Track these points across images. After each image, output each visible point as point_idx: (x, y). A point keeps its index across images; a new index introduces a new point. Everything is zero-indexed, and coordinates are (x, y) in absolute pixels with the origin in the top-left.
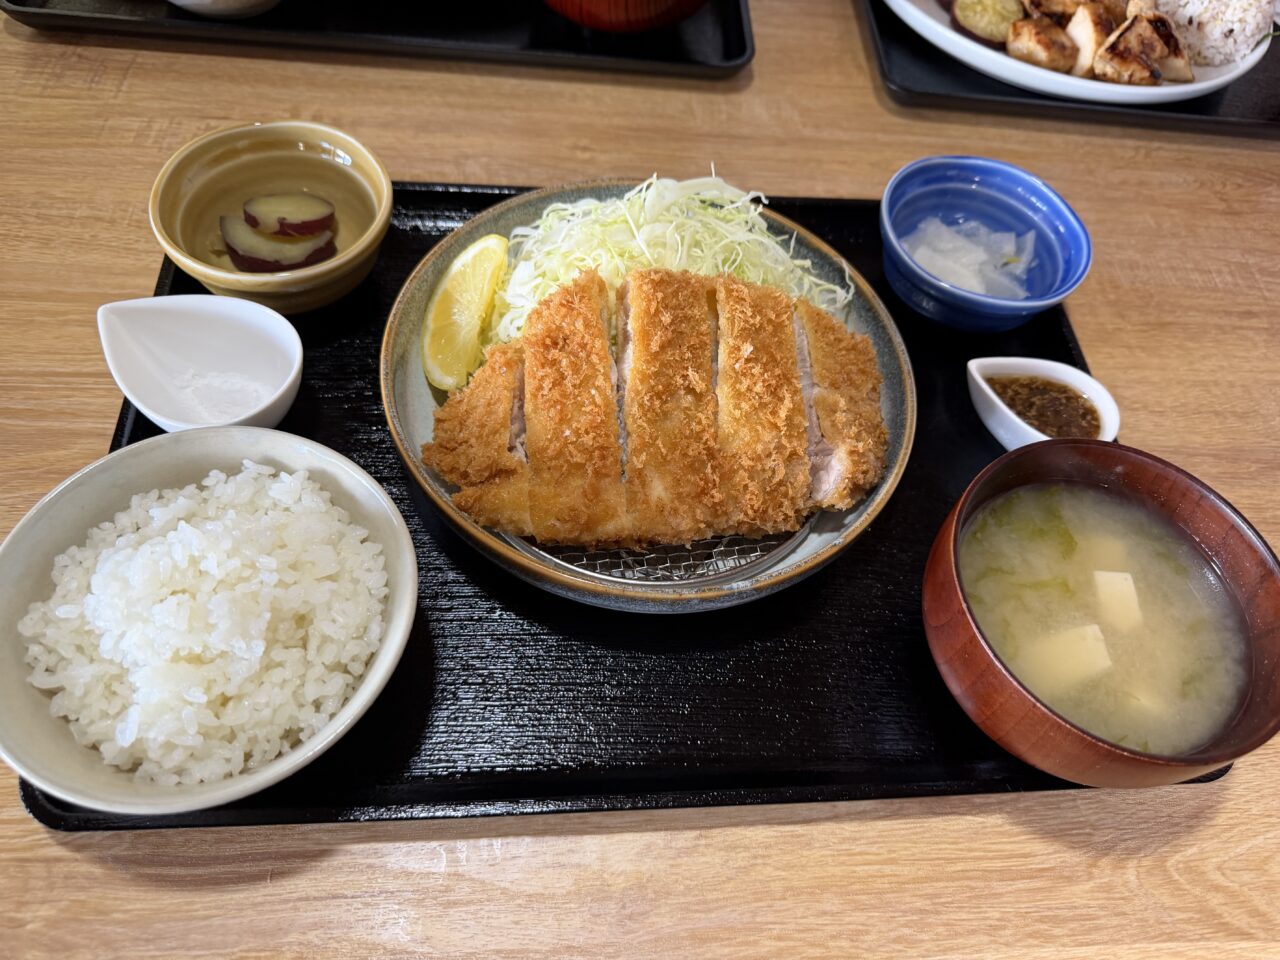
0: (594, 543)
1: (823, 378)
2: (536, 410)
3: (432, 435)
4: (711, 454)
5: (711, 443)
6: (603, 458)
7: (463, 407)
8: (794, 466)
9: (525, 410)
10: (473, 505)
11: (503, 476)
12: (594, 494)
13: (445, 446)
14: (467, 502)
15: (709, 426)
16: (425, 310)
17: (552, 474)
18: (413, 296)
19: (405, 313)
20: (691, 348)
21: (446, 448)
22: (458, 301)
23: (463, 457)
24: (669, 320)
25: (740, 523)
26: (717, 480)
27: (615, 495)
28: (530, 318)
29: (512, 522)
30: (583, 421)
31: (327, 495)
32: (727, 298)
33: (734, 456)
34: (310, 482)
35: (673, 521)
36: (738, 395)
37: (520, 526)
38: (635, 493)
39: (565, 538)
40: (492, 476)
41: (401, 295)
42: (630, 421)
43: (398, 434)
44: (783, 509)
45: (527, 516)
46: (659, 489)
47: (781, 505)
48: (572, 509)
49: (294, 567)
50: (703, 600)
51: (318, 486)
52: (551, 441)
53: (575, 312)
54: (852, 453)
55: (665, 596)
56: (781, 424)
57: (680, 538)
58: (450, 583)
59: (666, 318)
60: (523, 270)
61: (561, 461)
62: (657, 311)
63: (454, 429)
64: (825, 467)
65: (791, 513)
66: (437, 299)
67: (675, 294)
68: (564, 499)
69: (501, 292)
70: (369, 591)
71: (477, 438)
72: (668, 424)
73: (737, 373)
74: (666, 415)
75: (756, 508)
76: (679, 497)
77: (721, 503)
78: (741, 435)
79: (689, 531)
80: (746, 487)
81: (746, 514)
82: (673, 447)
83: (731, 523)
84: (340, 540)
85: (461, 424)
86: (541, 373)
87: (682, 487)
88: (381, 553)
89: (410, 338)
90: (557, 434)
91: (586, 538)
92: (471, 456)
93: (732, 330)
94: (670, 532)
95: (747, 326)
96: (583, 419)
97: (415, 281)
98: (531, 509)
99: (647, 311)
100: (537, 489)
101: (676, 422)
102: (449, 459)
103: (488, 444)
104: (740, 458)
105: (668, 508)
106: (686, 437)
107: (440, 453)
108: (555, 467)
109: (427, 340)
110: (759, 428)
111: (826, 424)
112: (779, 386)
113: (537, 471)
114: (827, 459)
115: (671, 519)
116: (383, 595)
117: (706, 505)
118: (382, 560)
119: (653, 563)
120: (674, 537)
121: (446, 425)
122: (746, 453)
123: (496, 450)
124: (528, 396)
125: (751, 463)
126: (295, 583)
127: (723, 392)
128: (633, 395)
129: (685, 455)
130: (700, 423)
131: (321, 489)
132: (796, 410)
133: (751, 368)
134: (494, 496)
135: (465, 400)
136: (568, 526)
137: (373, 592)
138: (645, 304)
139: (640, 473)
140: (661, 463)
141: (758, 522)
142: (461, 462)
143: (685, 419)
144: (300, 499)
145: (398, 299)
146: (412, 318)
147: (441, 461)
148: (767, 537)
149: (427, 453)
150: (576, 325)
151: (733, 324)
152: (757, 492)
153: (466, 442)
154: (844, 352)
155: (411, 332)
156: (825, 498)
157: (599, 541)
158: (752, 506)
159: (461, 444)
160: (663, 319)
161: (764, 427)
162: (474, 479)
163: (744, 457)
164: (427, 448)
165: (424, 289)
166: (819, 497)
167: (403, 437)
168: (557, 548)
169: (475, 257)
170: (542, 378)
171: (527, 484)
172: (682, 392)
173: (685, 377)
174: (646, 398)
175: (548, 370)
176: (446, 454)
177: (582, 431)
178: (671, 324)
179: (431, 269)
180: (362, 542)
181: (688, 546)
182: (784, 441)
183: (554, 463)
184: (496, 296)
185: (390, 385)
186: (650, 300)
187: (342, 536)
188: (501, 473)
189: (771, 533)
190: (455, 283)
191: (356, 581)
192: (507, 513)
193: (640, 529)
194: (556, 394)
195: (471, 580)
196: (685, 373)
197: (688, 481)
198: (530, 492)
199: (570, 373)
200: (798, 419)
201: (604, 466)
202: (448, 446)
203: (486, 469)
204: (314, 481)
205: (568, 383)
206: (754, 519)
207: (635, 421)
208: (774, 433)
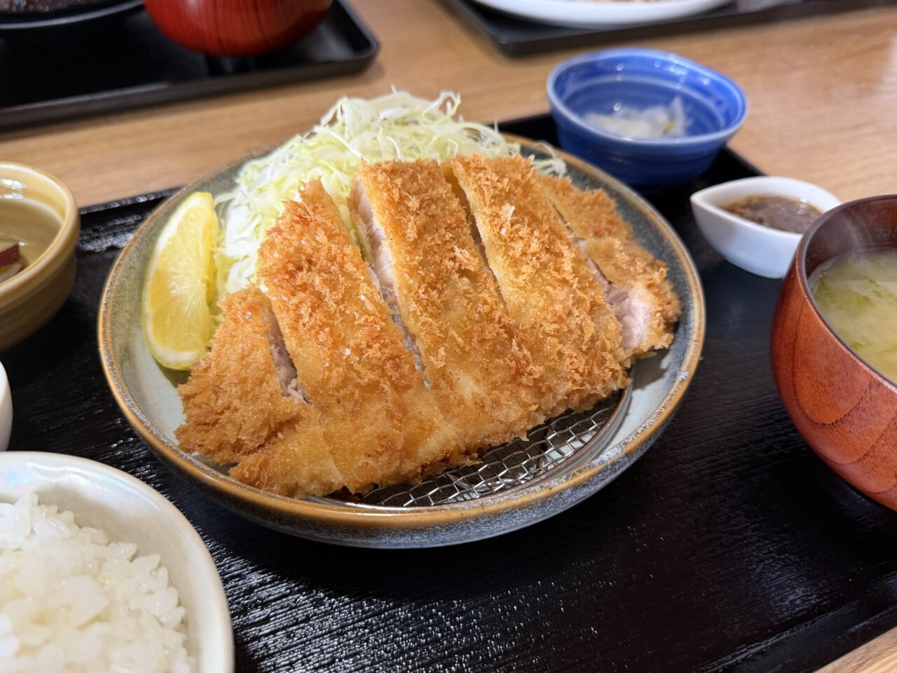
0: (419, 470)
1: (585, 230)
2: (300, 345)
3: (184, 417)
4: (510, 331)
5: (505, 320)
6: (397, 367)
7: (212, 373)
8: (598, 318)
9: (288, 348)
10: (259, 475)
11: (285, 429)
12: (400, 412)
13: (204, 423)
14: (251, 472)
15: (497, 303)
16: (139, 300)
17: (344, 406)
18: (122, 285)
19: (117, 303)
20: (449, 228)
21: (205, 424)
22: (174, 274)
23: (229, 427)
24: (417, 205)
25: (569, 395)
26: (529, 354)
27: (424, 407)
28: (261, 253)
29: (313, 478)
30: (360, 336)
31: (68, 515)
32: (467, 171)
33: (533, 327)
34: (43, 506)
35: (500, 415)
36: (515, 263)
37: (325, 480)
38: (447, 397)
39: (384, 475)
40: (273, 434)
41: (108, 284)
42: (411, 322)
43: (142, 422)
44: (608, 364)
45: (330, 464)
46: (469, 386)
47: (603, 361)
48: (381, 437)
49: (41, 620)
50: (576, 487)
51: (54, 508)
52: (330, 369)
53: (312, 224)
54: (650, 286)
55: (534, 496)
56: (569, 277)
57: (512, 433)
58: (255, 587)
59: (413, 203)
60: (236, 218)
61: (350, 387)
62: (401, 198)
63: (209, 399)
64: (629, 312)
65: (618, 367)
66: (149, 284)
67: (413, 178)
68: (368, 429)
69: (219, 249)
70: (158, 619)
71: (240, 398)
72: (452, 315)
73: (505, 241)
74: (446, 305)
75: (581, 370)
76: (494, 386)
77: (541, 379)
78: (533, 302)
79: (520, 419)
80: (560, 354)
81: (574, 381)
82: (467, 335)
83: (559, 397)
84: (100, 567)
85: (215, 393)
86: (295, 300)
87: (494, 375)
88: (160, 565)
89: (129, 329)
90: (335, 360)
91: (410, 466)
92: (239, 421)
93: (484, 199)
94: (501, 428)
95: (497, 192)
96: (359, 334)
97: (122, 268)
98: (333, 454)
99: (391, 201)
100: (333, 429)
101: (460, 310)
102: (212, 437)
103: (256, 398)
104: (541, 326)
105: (488, 402)
106: (477, 322)
107: (200, 432)
108: (344, 398)
109: (150, 327)
110: (549, 288)
111: (609, 270)
112: (551, 242)
113: (325, 410)
114: (625, 304)
115: (496, 413)
116: (178, 620)
117: (528, 386)
118: (163, 573)
119: (491, 473)
120: (506, 433)
121: (197, 400)
122: (545, 319)
123: (269, 400)
124: (286, 331)
125: (556, 326)
126: (47, 641)
127: (498, 264)
128: (406, 292)
129: (482, 341)
130: (485, 303)
131: (59, 511)
132: (577, 261)
133: (517, 231)
134: (282, 454)
135: (213, 364)
136: (384, 458)
137: (163, 620)
138: (386, 194)
139: (443, 373)
140: (461, 356)
141: (588, 386)
142: (228, 433)
143: (468, 304)
144: (32, 532)
145: (107, 288)
146: (127, 308)
147: (203, 441)
148: (601, 404)
149: (183, 437)
150: (317, 238)
151: (482, 193)
152: (575, 354)
153: (228, 408)
154: (589, 207)
155: (130, 322)
156: (641, 342)
157: (424, 467)
158: (577, 371)
159: (222, 413)
160: (410, 204)
161: (554, 287)
162: (251, 445)
163: (545, 325)
164: (181, 432)
165: (133, 277)
166: (634, 343)
167: (148, 424)
168: (375, 494)
169: (180, 226)
170: (297, 307)
171: (318, 427)
172: (456, 276)
173: (454, 259)
174: (421, 291)
175: (301, 295)
176: (207, 431)
177: (364, 346)
178: (420, 208)
179: (135, 255)
180: (131, 561)
181: (525, 439)
182: (580, 294)
183: (342, 392)
184: (215, 257)
185: (119, 374)
186: (389, 190)
187: (101, 562)
188: (280, 426)
189: (604, 396)
190: (165, 259)
191: (135, 614)
192: (305, 471)
193: (466, 435)
194: (319, 316)
195: (281, 576)
196: (452, 255)
197: (497, 367)
198: (325, 435)
199: (328, 290)
200: (583, 270)
201: (403, 376)
202: (207, 421)
203: (263, 426)
204: (48, 504)
205: (330, 300)
206: (582, 385)
207: (417, 319)
208: (566, 289)
